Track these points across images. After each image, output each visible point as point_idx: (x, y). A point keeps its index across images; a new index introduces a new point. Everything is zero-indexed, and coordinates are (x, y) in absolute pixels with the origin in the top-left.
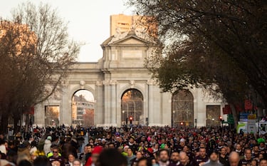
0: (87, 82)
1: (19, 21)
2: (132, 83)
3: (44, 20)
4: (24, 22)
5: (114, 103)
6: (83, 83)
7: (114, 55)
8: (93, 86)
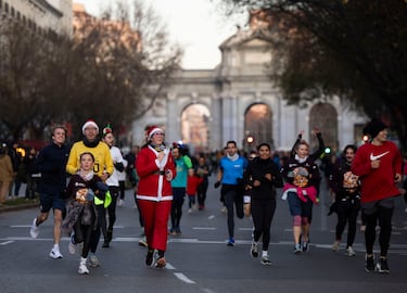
0: (200, 95)
1: (107, 16)
2: (258, 95)
3: (139, 15)
4: (114, 18)
5: (235, 121)
6: (195, 95)
7: (235, 60)
8: (208, 100)
